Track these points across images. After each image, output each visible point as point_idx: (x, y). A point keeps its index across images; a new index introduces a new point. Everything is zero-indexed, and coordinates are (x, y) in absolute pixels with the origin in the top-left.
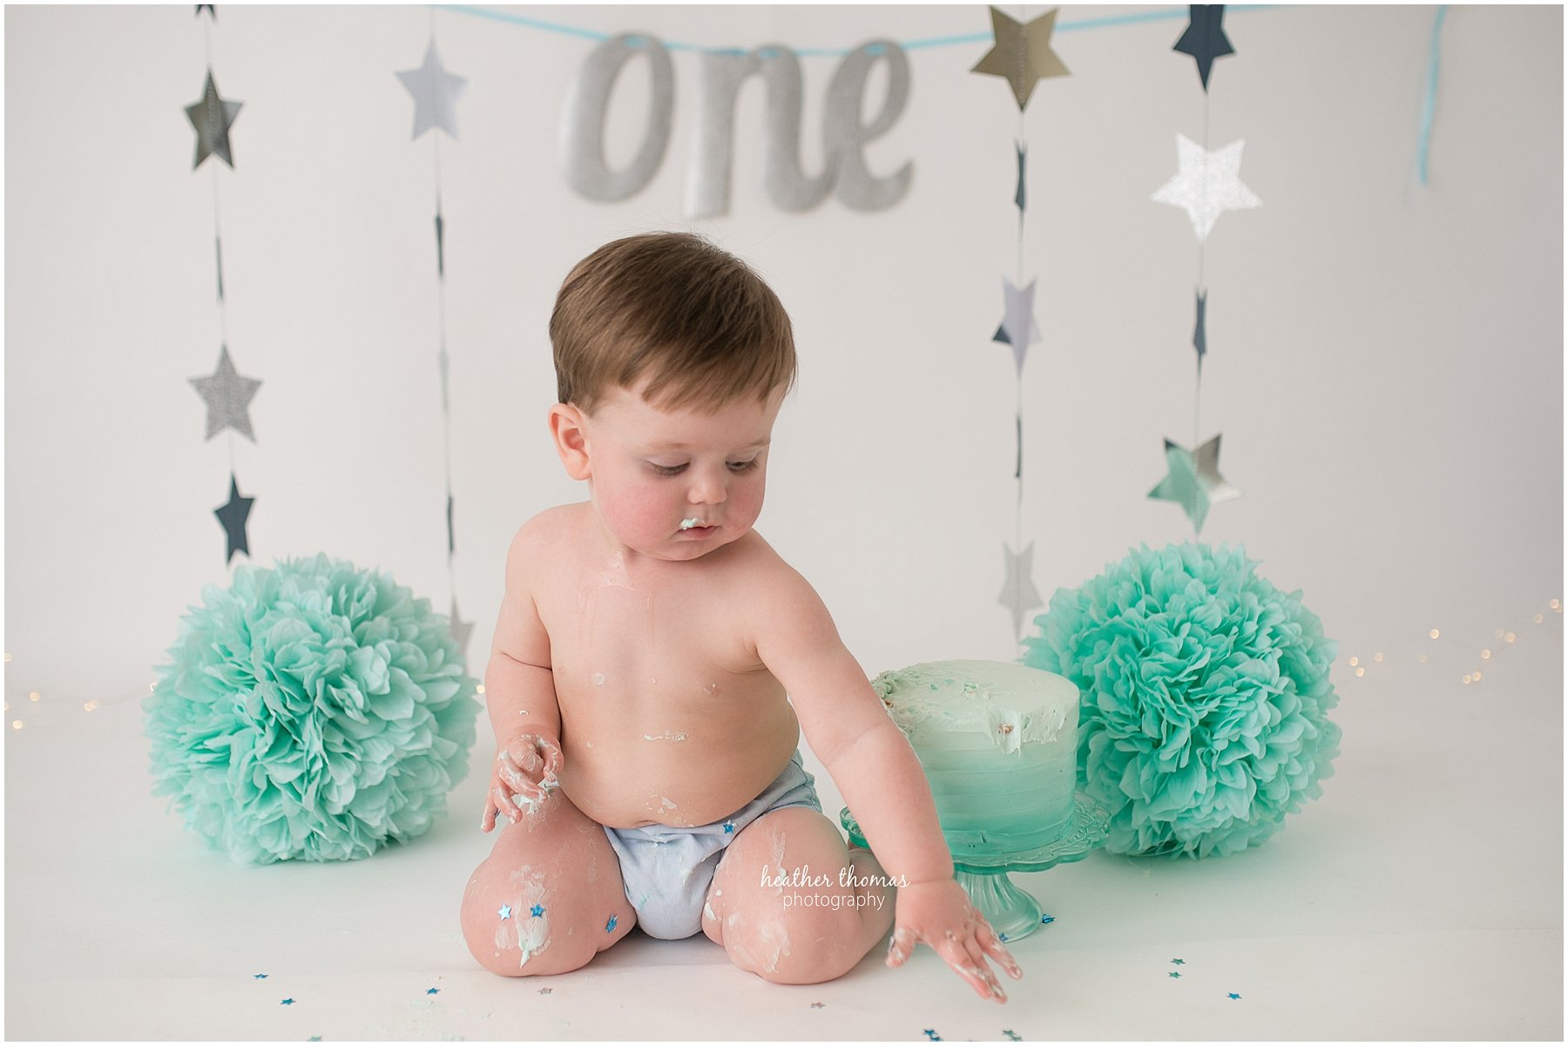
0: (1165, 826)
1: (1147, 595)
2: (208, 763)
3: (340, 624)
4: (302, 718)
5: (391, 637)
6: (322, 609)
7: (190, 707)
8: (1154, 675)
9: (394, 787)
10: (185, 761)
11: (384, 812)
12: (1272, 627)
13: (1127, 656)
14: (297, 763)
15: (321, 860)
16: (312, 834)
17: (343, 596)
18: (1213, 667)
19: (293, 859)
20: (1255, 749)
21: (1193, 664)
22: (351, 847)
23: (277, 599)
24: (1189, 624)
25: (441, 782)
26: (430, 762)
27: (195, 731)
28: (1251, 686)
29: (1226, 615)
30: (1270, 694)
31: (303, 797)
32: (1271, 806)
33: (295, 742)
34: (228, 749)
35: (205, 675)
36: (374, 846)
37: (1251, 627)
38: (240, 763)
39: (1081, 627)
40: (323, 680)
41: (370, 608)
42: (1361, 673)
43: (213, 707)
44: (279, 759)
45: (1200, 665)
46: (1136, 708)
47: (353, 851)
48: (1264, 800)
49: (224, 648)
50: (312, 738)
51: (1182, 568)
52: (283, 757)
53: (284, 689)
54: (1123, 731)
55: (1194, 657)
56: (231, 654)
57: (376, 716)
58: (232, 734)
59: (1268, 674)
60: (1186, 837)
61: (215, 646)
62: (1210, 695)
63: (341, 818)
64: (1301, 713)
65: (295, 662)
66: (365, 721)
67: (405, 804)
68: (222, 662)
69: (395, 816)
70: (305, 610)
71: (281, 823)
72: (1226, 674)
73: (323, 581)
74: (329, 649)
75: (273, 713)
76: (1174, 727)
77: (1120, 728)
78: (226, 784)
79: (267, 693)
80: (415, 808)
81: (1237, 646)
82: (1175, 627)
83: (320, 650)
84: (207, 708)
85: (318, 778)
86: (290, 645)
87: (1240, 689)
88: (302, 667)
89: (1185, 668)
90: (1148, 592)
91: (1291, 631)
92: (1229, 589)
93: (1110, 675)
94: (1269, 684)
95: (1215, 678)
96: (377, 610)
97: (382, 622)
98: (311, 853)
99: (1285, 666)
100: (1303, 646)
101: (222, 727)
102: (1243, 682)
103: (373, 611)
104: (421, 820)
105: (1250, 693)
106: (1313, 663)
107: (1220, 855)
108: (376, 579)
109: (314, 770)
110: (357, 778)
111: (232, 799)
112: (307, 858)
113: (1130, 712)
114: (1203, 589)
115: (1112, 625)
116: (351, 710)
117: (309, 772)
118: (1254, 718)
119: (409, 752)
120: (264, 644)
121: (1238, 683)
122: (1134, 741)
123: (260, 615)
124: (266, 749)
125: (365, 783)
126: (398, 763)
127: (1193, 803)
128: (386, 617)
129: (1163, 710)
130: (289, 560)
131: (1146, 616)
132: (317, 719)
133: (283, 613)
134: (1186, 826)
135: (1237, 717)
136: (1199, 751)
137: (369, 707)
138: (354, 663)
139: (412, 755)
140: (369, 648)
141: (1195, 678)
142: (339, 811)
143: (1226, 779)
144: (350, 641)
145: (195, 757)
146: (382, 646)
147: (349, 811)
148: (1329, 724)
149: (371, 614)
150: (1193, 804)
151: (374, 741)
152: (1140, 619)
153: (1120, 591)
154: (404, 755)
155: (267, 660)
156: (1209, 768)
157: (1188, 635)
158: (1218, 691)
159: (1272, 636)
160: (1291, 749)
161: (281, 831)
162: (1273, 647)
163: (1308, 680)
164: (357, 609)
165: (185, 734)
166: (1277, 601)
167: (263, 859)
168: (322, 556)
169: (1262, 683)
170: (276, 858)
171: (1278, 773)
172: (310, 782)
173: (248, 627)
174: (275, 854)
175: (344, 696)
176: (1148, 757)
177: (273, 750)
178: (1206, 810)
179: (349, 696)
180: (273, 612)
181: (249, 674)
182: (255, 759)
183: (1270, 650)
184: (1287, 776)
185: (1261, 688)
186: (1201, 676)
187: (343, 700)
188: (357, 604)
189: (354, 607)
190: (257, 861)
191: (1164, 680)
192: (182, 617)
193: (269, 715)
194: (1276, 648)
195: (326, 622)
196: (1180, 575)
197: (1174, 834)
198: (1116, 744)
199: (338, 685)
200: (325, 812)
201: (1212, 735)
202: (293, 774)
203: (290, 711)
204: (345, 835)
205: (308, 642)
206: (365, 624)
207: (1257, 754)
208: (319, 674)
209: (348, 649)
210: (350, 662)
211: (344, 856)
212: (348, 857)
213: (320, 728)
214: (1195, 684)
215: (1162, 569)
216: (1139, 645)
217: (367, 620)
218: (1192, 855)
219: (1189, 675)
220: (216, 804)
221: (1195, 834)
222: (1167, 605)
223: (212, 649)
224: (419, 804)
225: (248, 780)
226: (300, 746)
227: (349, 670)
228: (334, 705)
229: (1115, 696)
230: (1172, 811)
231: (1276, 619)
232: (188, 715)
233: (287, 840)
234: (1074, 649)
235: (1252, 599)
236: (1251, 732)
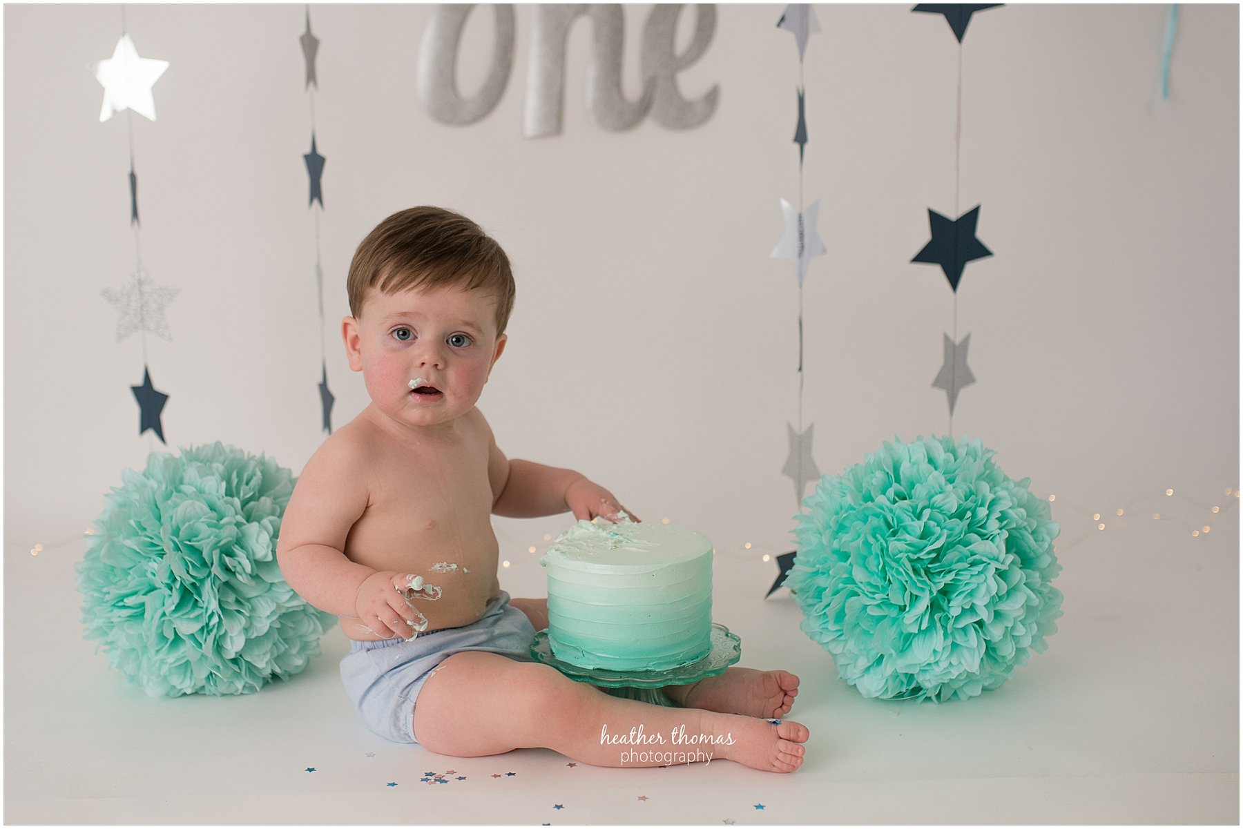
0: (911, 677)
1: (897, 484)
2: (128, 617)
3: (232, 505)
4: (202, 581)
5: (273, 514)
6: (217, 492)
7: (113, 570)
8: (900, 552)
9: (276, 636)
10: (110, 615)
11: (268, 656)
12: (1000, 512)
13: (878, 536)
14: (198, 618)
15: (219, 695)
16: (211, 673)
17: (235, 482)
18: (949, 546)
19: (196, 693)
20: (984, 614)
21: (931, 544)
22: (243, 683)
23: (182, 483)
24: (930, 509)
25: (314, 630)
26: (306, 615)
27: (116, 591)
28: (982, 562)
29: (961, 502)
30: (996, 569)
31: (203, 645)
32: (999, 660)
33: (196, 600)
34: (143, 604)
35: (125, 546)
36: (261, 684)
37: (982, 512)
38: (153, 617)
39: (841, 509)
40: (218, 551)
41: (256, 490)
42: (1102, 527)
43: (131, 572)
44: (183, 615)
45: (938, 545)
46: (884, 579)
47: (244, 687)
48: (994, 655)
49: (139, 524)
50: (209, 599)
51: (926, 460)
52: (187, 613)
53: (187, 558)
54: (874, 598)
55: (933, 538)
56: (145, 529)
57: (261, 578)
58: (145, 594)
59: (996, 552)
60: (927, 685)
61: (132, 522)
62: (947, 569)
63: (235, 661)
64: (1024, 584)
65: (196, 536)
66: (253, 583)
67: (286, 649)
68: (138, 534)
69: (278, 659)
70: (204, 492)
71: (186, 666)
72: (960, 552)
73: (218, 467)
74: (224, 525)
75: (178, 578)
76: (917, 596)
77: (871, 595)
78: (142, 634)
79: (174, 562)
80: (294, 652)
81: (970, 527)
82: (918, 511)
83: (215, 526)
84: (126, 572)
85: (215, 630)
86: (192, 522)
87: (973, 564)
88: (202, 540)
89: (925, 547)
90: (898, 481)
91: (1017, 515)
92: (965, 479)
93: (863, 551)
94: (997, 560)
95: (951, 556)
96: (262, 491)
97: (266, 502)
98: (210, 688)
99: (1012, 544)
100: (1028, 527)
101: (138, 588)
102: (975, 559)
103: (259, 491)
104: (299, 662)
105: (980, 567)
106: (1036, 541)
107: (959, 698)
108: (262, 463)
109: (211, 624)
110: (246, 630)
111: (146, 646)
112: (207, 693)
113: (880, 583)
114: (943, 479)
115: (866, 508)
116: (241, 575)
117: (207, 625)
118: (983, 589)
119: (288, 608)
120: (172, 520)
121: (971, 559)
122: (883, 607)
123: (168, 497)
124: (173, 608)
125: (253, 634)
126: (280, 616)
127: (932, 658)
128: (269, 496)
129: (907, 582)
130: (191, 449)
131: (895, 502)
132: (213, 583)
133: (187, 496)
134: (927, 677)
135: (970, 588)
136: (937, 616)
137: (256, 571)
138: (244, 535)
139: (291, 610)
140: (255, 524)
141: (933, 555)
142: (233, 656)
143: (959, 639)
144: (240, 518)
145: (117, 612)
146: (265, 521)
147: (241, 656)
148: (1053, 591)
149: (257, 494)
150: (932, 660)
151: (260, 599)
152: (890, 504)
153: (874, 480)
154: (284, 611)
155: (173, 535)
156: (946, 630)
157: (928, 519)
158: (954, 567)
159: (1000, 519)
160: (1015, 614)
161: (186, 671)
162: (1001, 529)
163: (1032, 555)
164: (246, 492)
165: (109, 593)
166: (1007, 489)
167: (172, 694)
168: (218, 444)
169: (990, 559)
170: (182, 692)
171: (1005, 635)
172: (209, 633)
173: (158, 506)
174: (182, 689)
175: (236, 564)
176: (894, 620)
177: (178, 607)
178: (944, 664)
179: (239, 563)
180: (179, 494)
181: (158, 546)
182: (164, 614)
183: (999, 531)
184: (1013, 636)
185: (989, 564)
186: (939, 554)
187: (235, 567)
188: (245, 486)
189: (243, 488)
190: (167, 695)
191: (908, 557)
192: (106, 495)
193: (175, 580)
194: (1003, 530)
195: (220, 504)
196: (925, 466)
197: (917, 682)
198: (868, 609)
199: (231, 554)
200: (222, 657)
201: (949, 601)
202: (195, 627)
203: (192, 576)
204: (237, 675)
205: (205, 520)
206: (252, 504)
207: (985, 619)
208: (214, 547)
209: (238, 525)
210: (240, 535)
211: (237, 691)
212: (240, 692)
213: (216, 590)
214: (933, 561)
215: (910, 461)
216: (889, 526)
217: (254, 500)
218: (934, 698)
219: (929, 553)
220: (134, 649)
221: (934, 683)
222: (912, 493)
223: (130, 524)
224: (297, 648)
225: (159, 631)
226: (200, 604)
227: (240, 542)
228: (227, 569)
229: (867, 569)
230: (915, 665)
231: (1004, 505)
232: (111, 577)
233: (191, 678)
234: (835, 528)
235: (985, 487)
236: (981, 601)
